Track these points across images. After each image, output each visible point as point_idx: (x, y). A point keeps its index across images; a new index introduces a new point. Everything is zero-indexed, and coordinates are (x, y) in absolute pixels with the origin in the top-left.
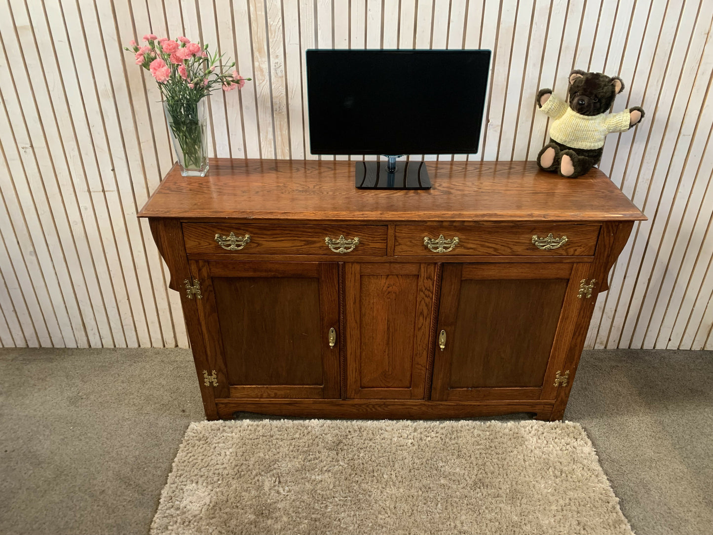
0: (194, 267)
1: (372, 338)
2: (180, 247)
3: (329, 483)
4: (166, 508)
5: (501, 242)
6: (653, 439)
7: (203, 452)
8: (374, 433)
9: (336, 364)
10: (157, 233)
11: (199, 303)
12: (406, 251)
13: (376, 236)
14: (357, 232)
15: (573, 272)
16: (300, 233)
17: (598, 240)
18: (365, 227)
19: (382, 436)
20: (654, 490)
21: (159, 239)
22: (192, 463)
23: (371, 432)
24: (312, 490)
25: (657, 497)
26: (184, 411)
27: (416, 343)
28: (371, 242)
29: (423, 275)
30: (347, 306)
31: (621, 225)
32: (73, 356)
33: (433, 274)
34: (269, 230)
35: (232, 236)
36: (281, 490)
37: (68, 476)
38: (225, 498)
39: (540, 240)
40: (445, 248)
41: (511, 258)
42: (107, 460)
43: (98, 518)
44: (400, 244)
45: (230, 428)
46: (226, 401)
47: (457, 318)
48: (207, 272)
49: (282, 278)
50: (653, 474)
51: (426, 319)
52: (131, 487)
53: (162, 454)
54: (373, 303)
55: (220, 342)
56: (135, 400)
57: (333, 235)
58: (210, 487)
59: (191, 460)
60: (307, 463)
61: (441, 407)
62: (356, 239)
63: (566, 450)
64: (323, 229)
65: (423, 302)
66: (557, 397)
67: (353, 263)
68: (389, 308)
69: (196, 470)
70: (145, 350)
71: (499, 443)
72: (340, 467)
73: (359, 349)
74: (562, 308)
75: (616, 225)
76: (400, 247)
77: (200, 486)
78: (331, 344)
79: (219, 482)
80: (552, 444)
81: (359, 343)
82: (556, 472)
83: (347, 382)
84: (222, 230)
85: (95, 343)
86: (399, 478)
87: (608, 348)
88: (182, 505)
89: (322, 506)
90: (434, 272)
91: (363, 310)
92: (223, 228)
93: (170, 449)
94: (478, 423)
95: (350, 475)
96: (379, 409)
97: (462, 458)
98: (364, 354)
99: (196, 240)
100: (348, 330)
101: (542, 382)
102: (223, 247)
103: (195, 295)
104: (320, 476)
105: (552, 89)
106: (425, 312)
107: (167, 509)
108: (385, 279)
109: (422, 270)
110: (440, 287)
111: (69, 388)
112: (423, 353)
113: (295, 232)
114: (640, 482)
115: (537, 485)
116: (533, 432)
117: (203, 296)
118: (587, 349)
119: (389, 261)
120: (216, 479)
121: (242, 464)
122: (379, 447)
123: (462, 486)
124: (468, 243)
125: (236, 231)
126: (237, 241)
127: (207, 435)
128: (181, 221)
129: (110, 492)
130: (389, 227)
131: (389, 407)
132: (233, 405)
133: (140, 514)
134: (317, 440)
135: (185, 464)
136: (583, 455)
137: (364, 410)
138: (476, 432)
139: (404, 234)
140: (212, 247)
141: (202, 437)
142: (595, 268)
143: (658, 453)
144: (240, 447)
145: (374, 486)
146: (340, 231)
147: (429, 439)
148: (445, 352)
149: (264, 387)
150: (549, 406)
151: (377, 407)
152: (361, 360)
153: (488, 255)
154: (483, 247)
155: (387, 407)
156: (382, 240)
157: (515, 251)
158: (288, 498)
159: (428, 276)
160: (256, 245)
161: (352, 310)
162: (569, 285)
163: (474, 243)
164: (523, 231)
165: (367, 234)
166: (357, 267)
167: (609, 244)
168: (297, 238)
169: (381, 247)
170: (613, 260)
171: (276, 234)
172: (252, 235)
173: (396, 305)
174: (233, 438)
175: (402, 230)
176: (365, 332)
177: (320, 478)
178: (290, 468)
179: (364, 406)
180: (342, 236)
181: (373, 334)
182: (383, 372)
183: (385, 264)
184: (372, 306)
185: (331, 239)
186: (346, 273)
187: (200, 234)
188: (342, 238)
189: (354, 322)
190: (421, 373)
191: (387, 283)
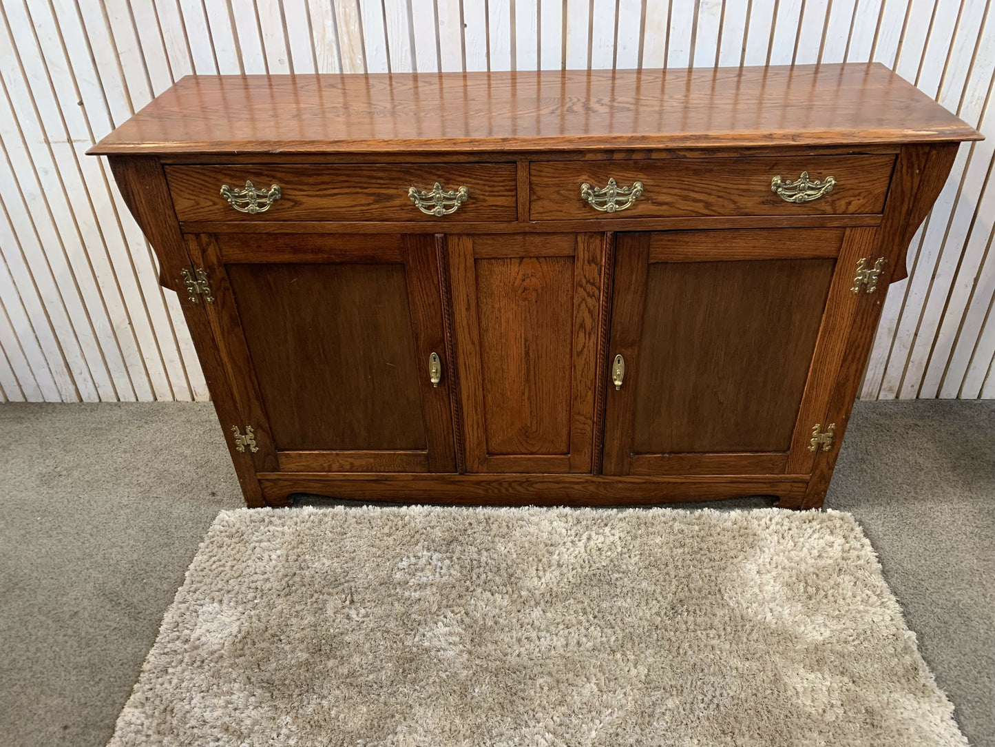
0: (193, 245)
1: (501, 371)
2: (166, 210)
3: (431, 603)
4: (167, 639)
6: (977, 539)
7: (235, 554)
8: (510, 525)
9: (444, 415)
10: (126, 185)
11: (211, 310)
12: (551, 211)
14: (463, 176)
15: (844, 245)
16: (363, 180)
17: (890, 183)
18: (476, 165)
20: (977, 619)
21: (132, 197)
22: (216, 572)
23: (505, 524)
24: (404, 614)
25: (982, 631)
26: (213, 494)
27: (575, 379)
28: (488, 196)
29: (581, 255)
30: (457, 315)
31: (934, 152)
32: (54, 415)
33: (599, 254)
34: (310, 176)
35: (250, 187)
36: (353, 613)
37: (25, 590)
38: (262, 626)
39: (786, 184)
40: (618, 203)
41: (736, 220)
42: (87, 566)
43: (62, 653)
44: (539, 198)
45: (280, 518)
46: (273, 475)
47: (642, 332)
48: (216, 253)
49: (342, 263)
50: (976, 594)
51: (590, 335)
52: (120, 608)
53: (173, 558)
54: (499, 310)
55: (254, 378)
56: (140, 478)
57: (423, 183)
58: (240, 609)
59: (214, 566)
61: (620, 485)
62: (463, 190)
64: (404, 172)
65: (583, 305)
66: (813, 470)
67: (459, 235)
68: (526, 317)
69: (220, 582)
70: (164, 405)
71: (716, 544)
73: (481, 389)
74: (823, 312)
75: (924, 153)
76: (539, 203)
77: (224, 607)
78: (433, 381)
79: (256, 601)
81: (480, 378)
83: (464, 445)
84: (232, 177)
85: (88, 394)
87: (902, 397)
88: (194, 636)
90: (601, 250)
91: (483, 323)
92: (232, 173)
93: (187, 550)
94: (681, 512)
96: (518, 488)
98: (489, 398)
99: (192, 197)
100: (461, 357)
101: (788, 444)
102: (235, 207)
103: (201, 296)
104: (418, 593)
106: (588, 323)
107: (169, 642)
108: (517, 265)
109: (581, 246)
110: (612, 278)
111: (42, 461)
112: (586, 396)
113: (357, 179)
114: (954, 606)
117: (216, 299)
118: (867, 400)
119: (522, 230)
120: (250, 596)
121: (295, 574)
124: (659, 193)
125: (257, 179)
126: (259, 196)
127: (243, 528)
128: (162, 161)
129: (86, 615)
130: (519, 166)
131: (535, 486)
132: (286, 483)
133: (129, 649)
134: (417, 536)
135: (204, 573)
137: (496, 491)
138: (677, 526)
139: (546, 179)
140: (218, 209)
141: (235, 532)
142: (884, 237)
143: (984, 560)
144: (294, 548)
146: (434, 174)
148: (623, 392)
149: (332, 454)
150: (800, 485)
151: (515, 485)
152: (485, 407)
153: (694, 214)
154: (686, 200)
155: (531, 486)
156: (507, 191)
157: (742, 206)
158: (364, 626)
159: (591, 258)
160: (292, 204)
161: (465, 323)
162: (836, 269)
163: (670, 194)
164: (755, 168)
165: (481, 180)
166: (468, 243)
167: (912, 189)
168: (360, 190)
169: (506, 204)
170: (916, 220)
171: (323, 183)
172: (283, 185)
173: (537, 312)
174: (283, 534)
175: (541, 171)
176: (489, 358)
177: (417, 595)
178: (371, 579)
179: (495, 484)
180: (437, 184)
181: (502, 364)
182: (523, 427)
183: (516, 237)
184: (498, 315)
185: (420, 190)
186: (449, 254)
187: (197, 185)
188: (437, 188)
189: (470, 342)
190: (585, 430)
191: (521, 273)
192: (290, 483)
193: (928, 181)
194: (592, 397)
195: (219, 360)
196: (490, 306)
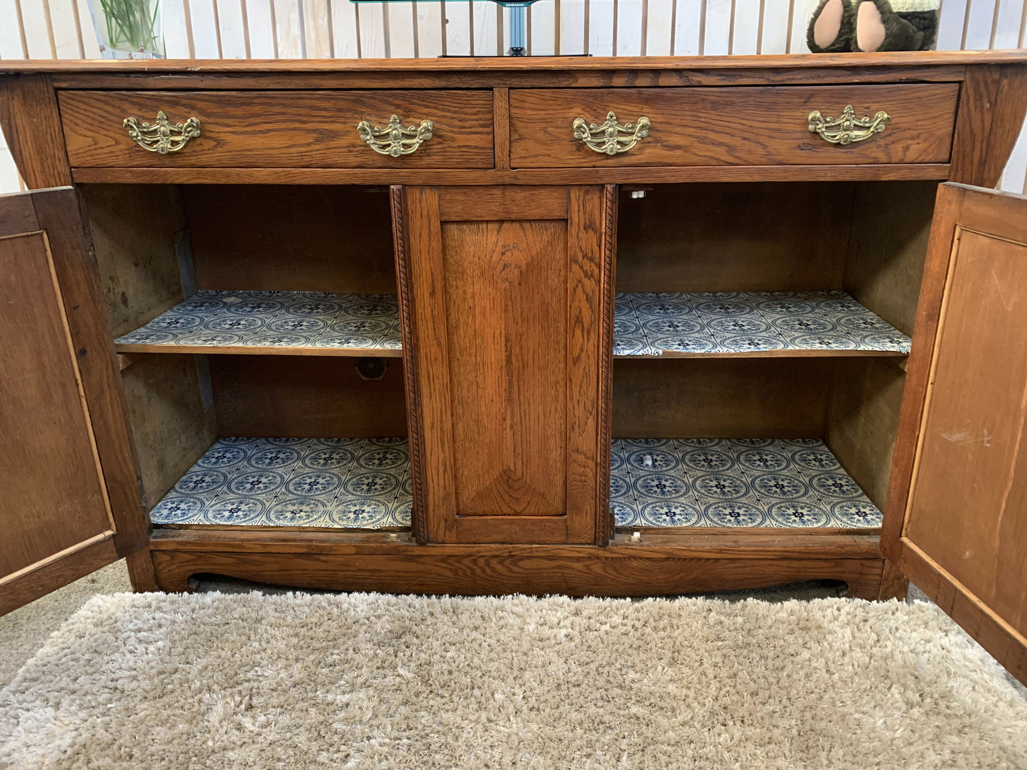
1: (475, 387)
2: (56, 151)
3: (364, 709)
5: (742, 131)
7: (98, 646)
8: (486, 616)
10: (9, 119)
12: (536, 156)
13: (468, 117)
14: (427, 107)
16: (304, 111)
17: (956, 119)
18: (443, 92)
19: (502, 622)
21: (15, 136)
22: (63, 667)
23: (478, 614)
24: (321, 724)
27: (572, 398)
28: (460, 133)
29: (575, 219)
30: (418, 304)
31: (1005, 82)
33: (597, 216)
34: (238, 106)
35: (162, 120)
36: (247, 722)
38: (107, 737)
39: (826, 122)
40: (619, 143)
41: (766, 170)
44: (521, 138)
45: (173, 603)
46: (169, 545)
51: (588, 335)
54: (473, 297)
57: (376, 116)
58: (82, 714)
60: (323, 670)
61: (635, 563)
62: (425, 124)
63: (924, 652)
64: (355, 101)
65: (579, 290)
68: (506, 306)
71: (767, 638)
72: (398, 679)
73: (449, 413)
75: (995, 79)
76: (522, 143)
77: (60, 714)
79: (109, 706)
80: (889, 639)
81: (448, 397)
82: (910, 694)
84: (142, 107)
86: (533, 701)
89: (336, 756)
90: (600, 210)
91: (453, 315)
92: (142, 102)
95: (417, 695)
96: (499, 567)
97: (682, 664)
98: (460, 427)
99: (90, 134)
100: (423, 364)
106: (587, 317)
108: (495, 232)
109: (575, 204)
112: (586, 424)
113: (297, 111)
115: (865, 719)
116: (843, 618)
119: (500, 181)
120: (104, 698)
122: (493, 641)
123: (680, 718)
124: (670, 132)
125: (171, 110)
126: (172, 132)
127: (119, 614)
128: (56, 85)
130: (496, 94)
131: (521, 564)
132: (188, 557)
134: (356, 627)
135: (45, 669)
136: (967, 663)
137: (469, 573)
138: (713, 617)
139: (530, 112)
140: (121, 150)
141: (105, 617)
144: (183, 638)
145: (471, 717)
146: (391, 104)
147: (607, 627)
150: (874, 564)
151: (494, 562)
152: (454, 442)
153: (713, 162)
154: (703, 143)
155: (516, 565)
156: (481, 126)
157: (775, 152)
158: (261, 739)
159: (588, 222)
160: (214, 143)
161: (428, 311)
163: (684, 134)
164: (788, 100)
165: (450, 112)
166: (432, 198)
167: (983, 128)
168: (298, 125)
169: (480, 144)
170: (992, 174)
171: (253, 116)
172: (204, 119)
173: (521, 298)
174: (174, 622)
175: (523, 102)
176: (459, 369)
177: (345, 698)
178: (282, 679)
179: (467, 561)
180: (394, 116)
181: (476, 377)
182: (504, 472)
183: (493, 191)
184: (471, 304)
185: (372, 124)
186: (408, 215)
187: (96, 117)
188: (394, 122)
189: (435, 343)
190: (586, 476)
191: (500, 244)
192: (192, 557)
193: (1002, 121)
194: (594, 425)
196: (460, 292)
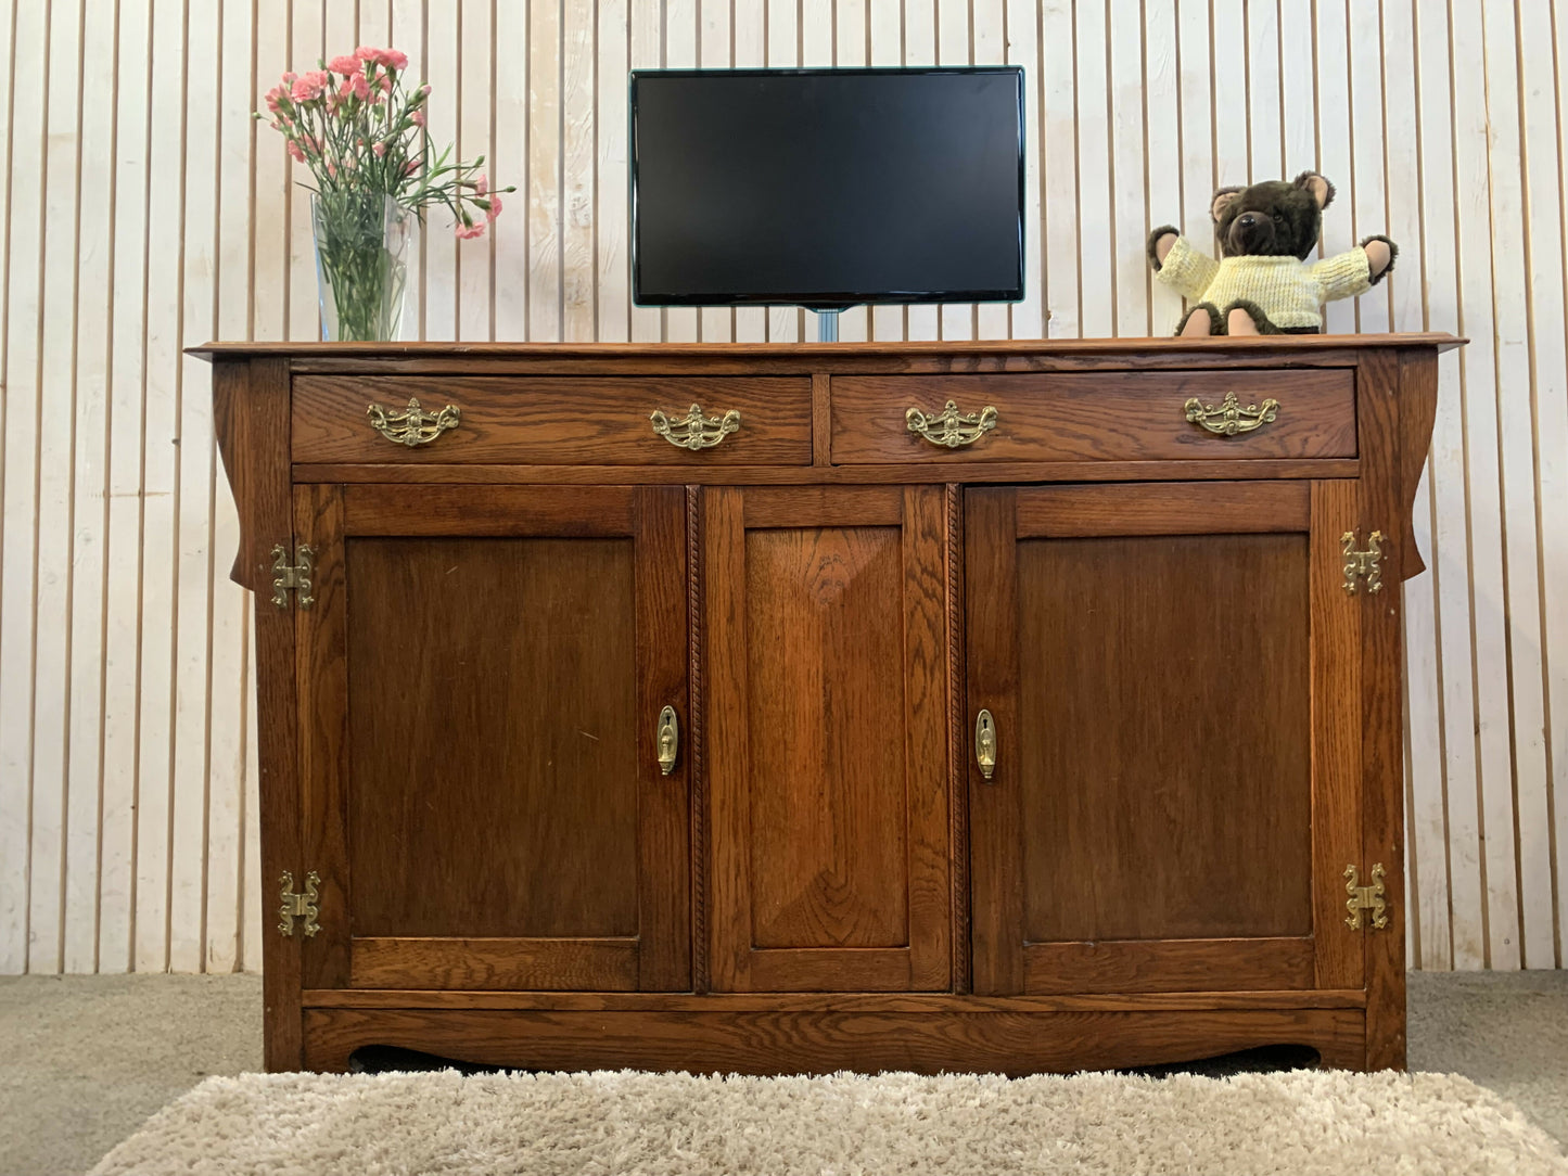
0: (304, 503)
1: (782, 746)
2: (278, 444)
5: (1108, 421)
9: (677, 847)
11: (303, 619)
12: (863, 450)
13: (782, 406)
14: (734, 396)
15: (1314, 509)
16: (588, 400)
17: (1356, 410)
18: (754, 379)
21: (230, 428)
27: (912, 764)
28: (770, 425)
29: (911, 525)
30: (712, 629)
33: (938, 521)
35: (414, 408)
39: (1207, 411)
40: (962, 435)
41: (1141, 466)
44: (845, 430)
46: (332, 998)
47: (1018, 668)
48: (337, 521)
49: (534, 536)
51: (932, 674)
54: (782, 621)
55: (345, 762)
56: (60, 1056)
57: (674, 405)
61: (1009, 1022)
62: (732, 414)
64: (649, 389)
65: (919, 614)
66: (1367, 977)
68: (825, 634)
70: (145, 978)
73: (746, 787)
76: (846, 437)
78: (662, 760)
80: (1388, 1110)
83: (710, 919)
84: (391, 392)
85: (9, 957)
87: (1495, 966)
90: (941, 512)
91: (755, 649)
92: (392, 387)
96: (811, 1032)
98: (760, 810)
99: (325, 424)
100: (714, 715)
101: (1307, 915)
102: (387, 435)
103: (293, 591)
105: (1178, 228)
106: (929, 649)
108: (812, 542)
109: (910, 507)
110: (962, 561)
112: (933, 801)
113: (579, 399)
116: (1318, 1090)
117: (317, 599)
119: (819, 480)
124: (1021, 423)
125: (428, 398)
126: (425, 422)
128: (294, 368)
130: (815, 381)
131: (844, 1025)
132: (357, 1017)
137: (767, 1042)
139: (854, 401)
140: (359, 443)
141: (230, 1098)
142: (1371, 496)
146: (692, 392)
148: (998, 784)
149: (455, 942)
150: (1351, 1015)
151: (805, 1024)
152: (751, 830)
153: (1077, 458)
154: (1062, 435)
155: (837, 1028)
156: (797, 416)
157: (1148, 445)
159: (926, 529)
160: (475, 435)
161: (724, 649)
162: (1311, 550)
163: (1038, 426)
164: (1158, 387)
165: (760, 400)
166: (735, 500)
167: (1390, 419)
168: (577, 415)
169: (795, 437)
170: (1412, 472)
171: (527, 404)
172: (465, 407)
173: (844, 625)
175: (848, 389)
176: (761, 723)
179: (765, 1023)
180: (694, 405)
181: (784, 733)
182: (821, 875)
183: (811, 492)
184: (779, 633)
185: (669, 415)
186: (705, 519)
187: (335, 405)
188: (695, 412)
189: (732, 685)
190: (936, 882)
191: (817, 556)
192: (363, 1018)
193: (1410, 411)
194: (944, 802)
195: (292, 725)
196: (766, 617)
